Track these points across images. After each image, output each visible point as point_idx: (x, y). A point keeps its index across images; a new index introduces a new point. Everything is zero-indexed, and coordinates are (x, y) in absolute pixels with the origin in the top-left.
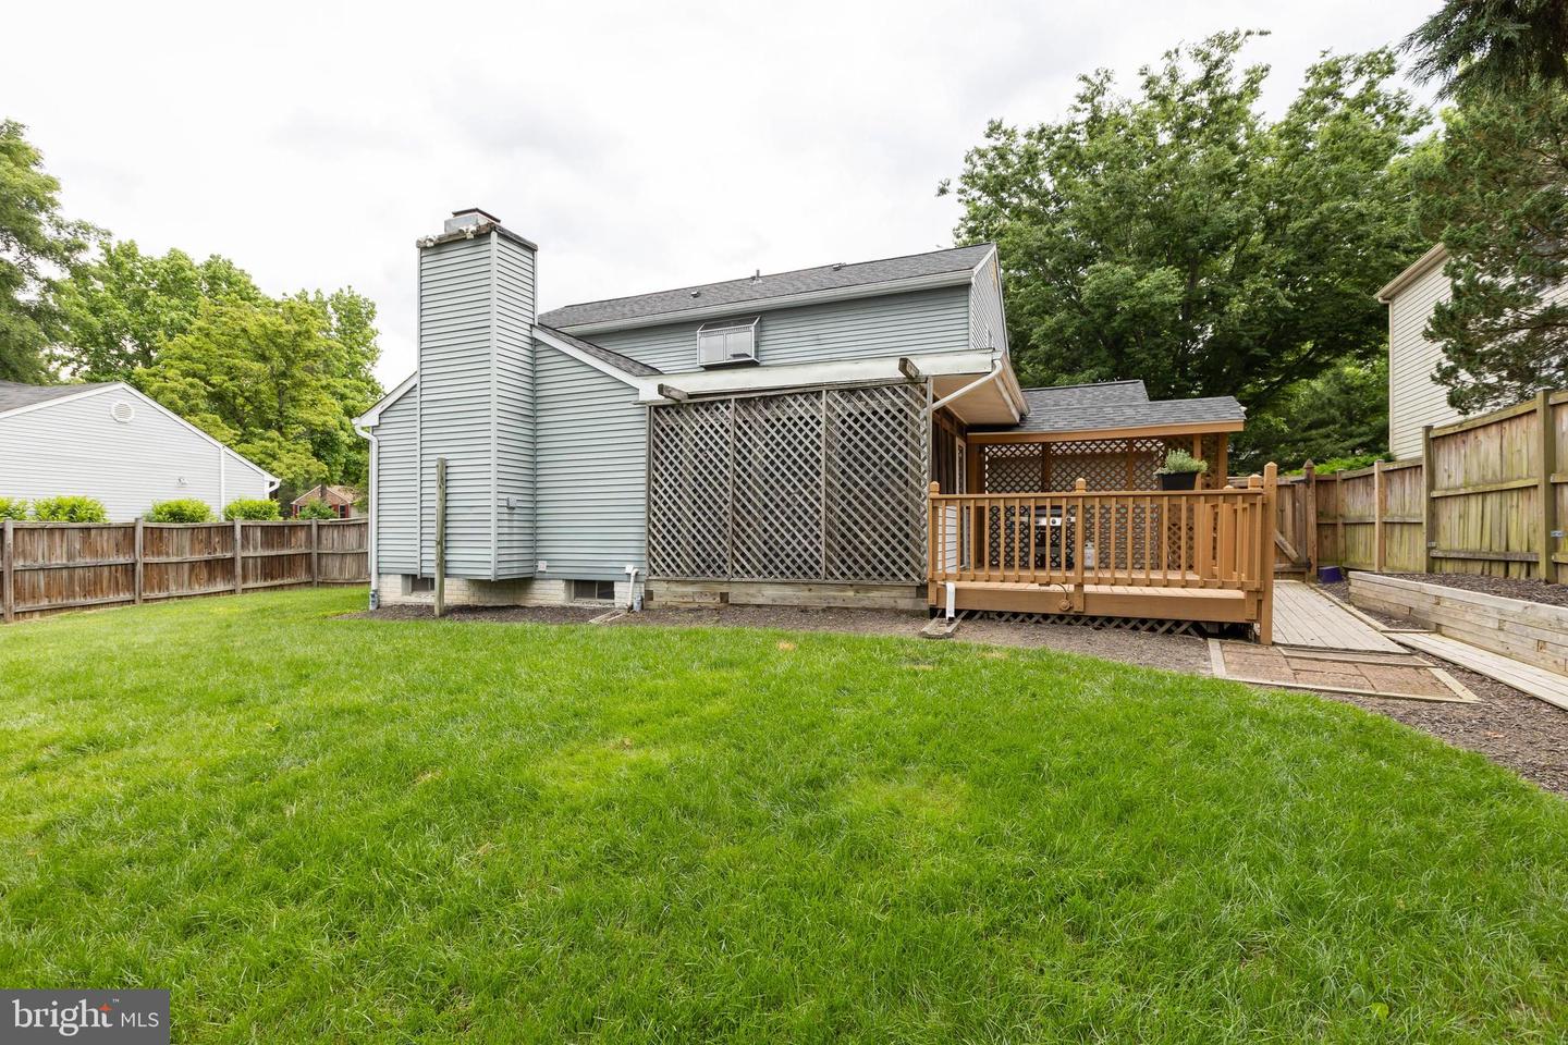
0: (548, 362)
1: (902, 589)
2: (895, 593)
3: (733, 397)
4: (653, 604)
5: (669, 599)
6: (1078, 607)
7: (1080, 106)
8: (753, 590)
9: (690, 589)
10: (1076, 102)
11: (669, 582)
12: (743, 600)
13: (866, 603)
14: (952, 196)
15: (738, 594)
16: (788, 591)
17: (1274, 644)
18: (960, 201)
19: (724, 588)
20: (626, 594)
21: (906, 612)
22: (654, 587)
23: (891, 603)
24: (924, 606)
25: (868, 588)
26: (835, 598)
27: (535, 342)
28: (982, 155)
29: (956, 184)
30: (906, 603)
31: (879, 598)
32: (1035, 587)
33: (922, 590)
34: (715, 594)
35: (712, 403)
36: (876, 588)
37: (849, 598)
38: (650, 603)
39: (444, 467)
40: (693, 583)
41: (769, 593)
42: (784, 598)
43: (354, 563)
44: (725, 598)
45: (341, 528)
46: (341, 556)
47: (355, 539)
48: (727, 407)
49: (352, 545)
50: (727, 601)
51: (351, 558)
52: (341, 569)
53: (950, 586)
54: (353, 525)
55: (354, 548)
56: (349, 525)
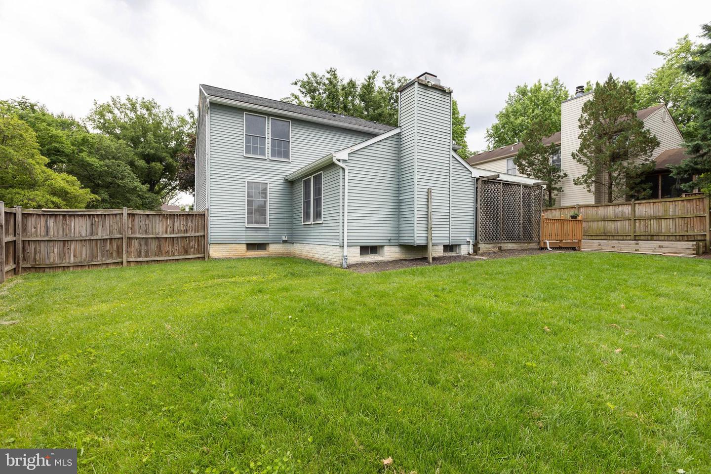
1: (534, 243)
3: (502, 182)
4: (480, 252)
5: (485, 250)
6: (562, 245)
8: (506, 245)
9: (491, 246)
11: (485, 243)
12: (506, 248)
13: (529, 247)
15: (503, 246)
19: (499, 245)
20: (465, 250)
21: (536, 249)
22: (480, 246)
23: (533, 247)
24: (539, 247)
25: (529, 243)
26: (523, 246)
30: (536, 247)
31: (531, 246)
32: (555, 241)
33: (539, 243)
34: (497, 247)
36: (531, 243)
37: (526, 246)
40: (492, 243)
41: (510, 246)
42: (513, 247)
43: (84, 248)
44: (500, 248)
45: (61, 217)
46: (62, 243)
47: (85, 228)
48: (499, 185)
49: (80, 233)
50: (501, 249)
51: (79, 245)
52: (62, 255)
53: (548, 242)
54: (81, 216)
55: (84, 235)
56: (74, 215)
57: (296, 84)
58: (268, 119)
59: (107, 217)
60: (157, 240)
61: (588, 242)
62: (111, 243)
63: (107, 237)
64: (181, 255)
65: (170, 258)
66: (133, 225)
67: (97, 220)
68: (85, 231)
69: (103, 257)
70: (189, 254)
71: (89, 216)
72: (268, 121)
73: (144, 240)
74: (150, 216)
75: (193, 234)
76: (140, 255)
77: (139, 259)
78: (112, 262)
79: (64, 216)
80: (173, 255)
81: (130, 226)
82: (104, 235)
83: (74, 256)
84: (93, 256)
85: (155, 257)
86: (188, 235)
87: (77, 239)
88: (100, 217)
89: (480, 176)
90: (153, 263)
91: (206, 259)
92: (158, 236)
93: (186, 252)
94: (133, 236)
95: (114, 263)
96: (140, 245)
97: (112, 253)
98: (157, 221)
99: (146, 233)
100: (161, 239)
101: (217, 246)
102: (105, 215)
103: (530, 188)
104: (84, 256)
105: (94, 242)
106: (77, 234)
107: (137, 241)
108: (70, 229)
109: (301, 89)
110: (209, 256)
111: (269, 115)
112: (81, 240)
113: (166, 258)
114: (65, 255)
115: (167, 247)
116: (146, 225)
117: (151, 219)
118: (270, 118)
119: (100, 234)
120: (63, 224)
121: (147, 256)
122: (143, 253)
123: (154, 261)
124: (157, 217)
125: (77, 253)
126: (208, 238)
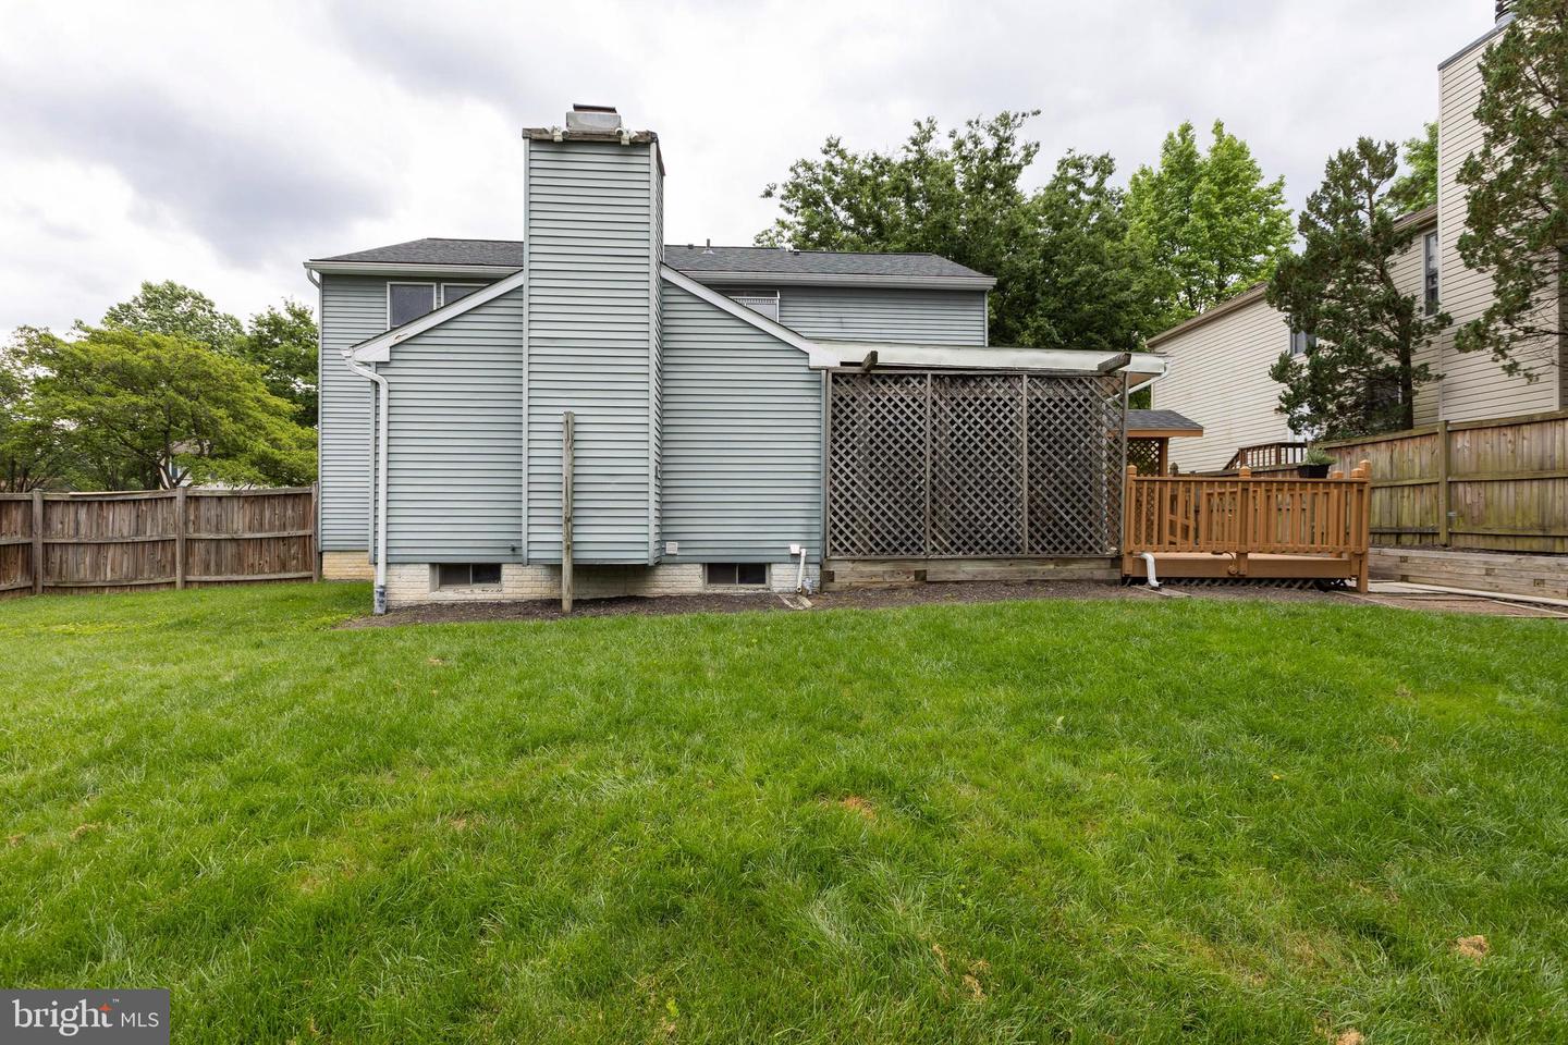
0: (683, 310)
1: (1097, 562)
2: (1092, 565)
3: (929, 373)
4: (835, 586)
5: (853, 579)
6: (1244, 570)
7: (911, 147)
8: (952, 567)
9: (879, 568)
10: (909, 143)
11: (854, 561)
12: (944, 577)
13: (1062, 576)
14: (776, 201)
15: (936, 571)
16: (989, 567)
17: (1370, 593)
18: (782, 206)
19: (920, 567)
20: (786, 579)
21: (1102, 581)
22: (834, 567)
23: (1088, 575)
24: (1117, 576)
25: (1068, 561)
26: (1035, 571)
27: (665, 284)
28: (809, 168)
29: (780, 191)
30: (1100, 574)
31: (1077, 569)
32: (1208, 556)
33: (1117, 561)
34: (909, 572)
35: (902, 376)
36: (1074, 560)
37: (1050, 570)
38: (831, 584)
39: (570, 423)
40: (885, 561)
41: (969, 570)
42: (985, 573)
43: (126, 556)
44: (921, 576)
45: (96, 505)
46: (96, 548)
47: (127, 523)
48: (920, 383)
49: (120, 530)
50: (924, 579)
51: (119, 550)
52: (96, 567)
53: (1150, 557)
54: (123, 501)
55: (126, 534)
56: (113, 501)
57: (768, 194)
58: (439, 288)
59: (159, 502)
60: (234, 544)
61: (1451, 562)
62: (163, 549)
63: (156, 538)
64: (274, 572)
65: (255, 577)
66: (196, 517)
67: (144, 508)
68: (127, 528)
69: (151, 572)
70: (289, 571)
71: (134, 501)
72: (439, 293)
73: (213, 545)
74: (224, 500)
75: (294, 532)
76: (207, 570)
77: (204, 578)
78: (163, 581)
79: (100, 502)
80: (261, 572)
81: (192, 518)
82: (155, 534)
83: (112, 570)
84: (138, 571)
85: (232, 574)
86: (285, 534)
87: (114, 541)
88: (149, 504)
89: (843, 364)
90: (228, 585)
91: (315, 581)
92: (235, 536)
93: (284, 568)
94: (196, 536)
95: (168, 583)
96: (208, 552)
97: (164, 566)
98: (236, 509)
99: (218, 530)
100: (241, 542)
101: (337, 557)
102: (156, 499)
103: (1080, 382)
104: (125, 569)
105: (140, 547)
106: (117, 534)
107: (202, 545)
108: (107, 526)
109: (784, 203)
110: (321, 575)
111: (439, 279)
112: (122, 543)
113: (249, 578)
114: (99, 568)
115: (251, 556)
116: (217, 516)
117: (225, 505)
118: (442, 285)
119: (148, 534)
120: (98, 516)
121: (218, 573)
122: (213, 567)
123: (231, 582)
124: (235, 501)
125: (116, 565)
126: (316, 540)
